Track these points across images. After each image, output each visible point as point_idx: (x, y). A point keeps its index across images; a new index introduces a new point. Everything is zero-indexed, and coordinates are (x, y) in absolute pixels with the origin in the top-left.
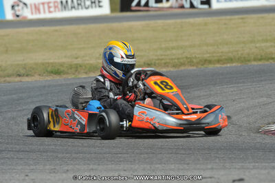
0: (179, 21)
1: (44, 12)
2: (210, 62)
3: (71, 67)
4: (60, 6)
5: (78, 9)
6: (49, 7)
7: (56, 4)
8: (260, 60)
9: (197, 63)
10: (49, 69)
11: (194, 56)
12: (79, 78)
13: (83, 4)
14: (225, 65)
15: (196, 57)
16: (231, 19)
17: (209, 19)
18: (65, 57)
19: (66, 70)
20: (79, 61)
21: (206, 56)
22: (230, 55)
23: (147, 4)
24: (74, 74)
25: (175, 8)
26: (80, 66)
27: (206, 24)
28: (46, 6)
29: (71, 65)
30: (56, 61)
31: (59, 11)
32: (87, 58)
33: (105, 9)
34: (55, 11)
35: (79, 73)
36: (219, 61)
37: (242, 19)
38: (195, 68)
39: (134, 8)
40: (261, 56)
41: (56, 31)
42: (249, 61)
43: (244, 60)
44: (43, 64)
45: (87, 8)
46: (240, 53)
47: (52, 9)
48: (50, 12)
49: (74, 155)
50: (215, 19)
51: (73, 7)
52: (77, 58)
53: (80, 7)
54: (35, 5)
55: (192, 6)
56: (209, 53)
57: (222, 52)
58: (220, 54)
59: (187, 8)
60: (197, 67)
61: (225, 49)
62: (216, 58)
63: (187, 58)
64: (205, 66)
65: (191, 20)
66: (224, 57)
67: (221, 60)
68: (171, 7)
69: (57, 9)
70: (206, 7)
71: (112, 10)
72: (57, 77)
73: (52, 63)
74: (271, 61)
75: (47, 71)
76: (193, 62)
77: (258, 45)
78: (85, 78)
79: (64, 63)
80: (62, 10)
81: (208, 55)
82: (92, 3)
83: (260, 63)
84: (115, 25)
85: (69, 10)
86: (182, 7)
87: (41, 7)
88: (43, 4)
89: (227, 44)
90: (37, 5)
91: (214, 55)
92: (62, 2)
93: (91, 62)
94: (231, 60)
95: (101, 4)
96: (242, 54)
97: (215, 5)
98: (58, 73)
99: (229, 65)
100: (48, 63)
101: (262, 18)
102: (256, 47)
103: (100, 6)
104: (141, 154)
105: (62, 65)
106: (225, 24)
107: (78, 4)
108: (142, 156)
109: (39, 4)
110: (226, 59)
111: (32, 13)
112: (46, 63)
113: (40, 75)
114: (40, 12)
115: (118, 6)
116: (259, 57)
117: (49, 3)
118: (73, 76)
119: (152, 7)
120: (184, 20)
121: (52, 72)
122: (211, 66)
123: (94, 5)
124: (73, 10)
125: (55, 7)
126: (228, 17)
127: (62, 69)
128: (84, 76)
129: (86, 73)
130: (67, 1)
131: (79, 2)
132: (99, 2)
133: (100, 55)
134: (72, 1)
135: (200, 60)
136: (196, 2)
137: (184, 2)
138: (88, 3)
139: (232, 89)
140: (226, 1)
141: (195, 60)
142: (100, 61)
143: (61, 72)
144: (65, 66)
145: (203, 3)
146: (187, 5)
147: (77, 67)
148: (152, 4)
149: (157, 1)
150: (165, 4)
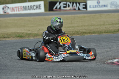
0: (73, 15)
1: (16, 11)
2: (86, 33)
3: (27, 34)
5: (31, 10)
6: (18, 9)
7: (21, 8)
8: (107, 33)
10: (17, 35)
11: (79, 30)
12: (30, 39)
14: (92, 35)
16: (95, 15)
17: (86, 15)
18: (24, 30)
20: (30, 32)
21: (84, 31)
22: (94, 30)
23: (60, 8)
24: (28, 37)
25: (72, 10)
26: (31, 34)
27: (84, 17)
28: (17, 8)
30: (21, 32)
31: (23, 10)
32: (34, 31)
33: (42, 10)
34: (21, 11)
35: (30, 37)
36: (89, 33)
37: (100, 15)
39: (54, 10)
41: (21, 19)
42: (102, 33)
43: (100, 33)
44: (15, 33)
45: (34, 9)
46: (98, 29)
47: (20, 10)
48: (19, 11)
49: (26, 72)
50: (89, 15)
51: (29, 9)
52: (29, 31)
53: (32, 9)
54: (12, 8)
55: (79, 9)
57: (91, 29)
60: (80, 35)
61: (92, 28)
62: (88, 31)
63: (76, 31)
64: (84, 35)
65: (78, 15)
66: (91, 31)
67: (90, 33)
68: (70, 10)
70: (85, 10)
71: (45, 10)
72: (20, 39)
73: (19, 33)
76: (78, 33)
77: (106, 26)
78: (32, 39)
79: (24, 33)
80: (24, 10)
81: (85, 30)
82: (37, 7)
83: (107, 34)
84: (46, 17)
85: (27, 10)
86: (75, 9)
87: (15, 9)
88: (16, 7)
89: (93, 26)
91: (88, 30)
92: (24, 7)
93: (35, 32)
94: (94, 32)
95: (40, 8)
96: (99, 30)
97: (89, 9)
98: (21, 37)
99: (94, 35)
100: (17, 33)
101: (109, 15)
102: (105, 27)
103: (40, 9)
105: (23, 33)
106: (93, 17)
107: (31, 8)
108: (55, 72)
109: (14, 7)
111: (11, 11)
113: (13, 37)
114: (14, 11)
115: (48, 9)
116: (107, 31)
117: (18, 7)
118: (28, 38)
120: (75, 15)
121: (19, 36)
122: (86, 35)
123: (37, 8)
125: (21, 9)
126: (94, 14)
127: (23, 35)
129: (33, 37)
130: (26, 7)
131: (31, 7)
132: (40, 7)
133: (39, 29)
134: (28, 6)
135: (82, 32)
136: (81, 8)
137: (76, 8)
138: (35, 7)
139: (94, 45)
140: (93, 7)
141: (79, 32)
142: (39, 32)
143: (22, 36)
144: (24, 34)
145: (83, 8)
146: (77, 9)
147: (29, 35)
148: (62, 8)
149: (64, 7)
150: (68, 8)
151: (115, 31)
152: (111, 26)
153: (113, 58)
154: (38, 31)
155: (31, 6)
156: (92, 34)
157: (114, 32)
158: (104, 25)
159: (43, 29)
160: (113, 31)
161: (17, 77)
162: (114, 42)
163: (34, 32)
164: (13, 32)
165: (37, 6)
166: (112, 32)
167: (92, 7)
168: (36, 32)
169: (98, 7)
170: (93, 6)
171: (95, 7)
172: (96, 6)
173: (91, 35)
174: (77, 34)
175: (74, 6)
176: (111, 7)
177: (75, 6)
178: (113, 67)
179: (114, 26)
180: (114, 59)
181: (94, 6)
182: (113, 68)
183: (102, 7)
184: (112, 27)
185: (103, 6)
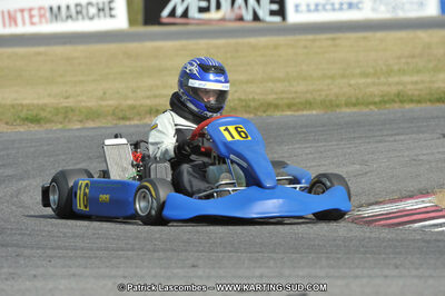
0: (232, 41)
1: (24, 23)
2: (277, 107)
3: (57, 111)
4: (48, 14)
5: (77, 19)
6: (31, 17)
7: (42, 12)
8: (354, 105)
9: (256, 109)
10: (23, 115)
11: (251, 97)
12: (69, 130)
13: (84, 12)
14: (300, 113)
15: (254, 100)
16: (314, 41)
17: (281, 39)
18: (49, 95)
19: (49, 116)
20: (70, 103)
21: (271, 98)
22: (309, 96)
23: (185, 14)
24: (61, 123)
25: (230, 21)
26: (72, 110)
27: (276, 47)
28: (26, 15)
29: (57, 109)
30: (35, 102)
31: (47, 22)
32: (84, 98)
33: (120, 20)
34: (41, 22)
35: (69, 122)
36: (290, 106)
37: (334, 39)
38: (252, 116)
39: (165, 20)
40: (358, 99)
41: (39, 54)
42: (338, 106)
43: (329, 104)
44: (13, 106)
45: (91, 18)
46: (324, 93)
47: (36, 20)
48: (32, 24)
49: (49, 252)
50: (290, 39)
51: (69, 17)
52: (67, 98)
53: (80, 17)
54: (9, 12)
55: (256, 17)
56: (276, 93)
57: (296, 92)
58: (294, 95)
59: (248, 22)
60: (255, 115)
61: (301, 87)
62: (286, 101)
63: (240, 100)
64: (269, 113)
65: (252, 40)
66: (298, 100)
67: (294, 105)
68: (223, 20)
69: (44, 20)
70: (277, 19)
71: (132, 21)
72: (34, 128)
73: (28, 106)
74: (372, 107)
75: (19, 117)
76: (249, 107)
77: (352, 82)
78: (78, 129)
79: (46, 105)
80: (51, 21)
81: (274, 96)
82: (99, 10)
83: (355, 110)
84: (133, 46)
85: (62, 20)
86: (241, 19)
87: (19, 16)
88: (22, 11)
89: (305, 79)
90: (12, 13)
91: (284, 95)
92: (51, 9)
93: (89, 104)
94: (309, 104)
95: (113, 13)
96: (327, 95)
97: (293, 17)
98: (36, 120)
99: (305, 113)
100: (22, 105)
101: (364, 38)
102: (350, 85)
103: (111, 16)
104: (154, 251)
105: (43, 108)
106: (305, 47)
107: (77, 13)
108: (156, 254)
109: (15, 11)
110: (301, 103)
111: (4, 25)
112: (18, 105)
113: (7, 123)
114: (16, 24)
115: (140, 17)
116: (354, 100)
117: (30, 10)
118: (60, 126)
119: (194, 19)
120: (241, 40)
121: (27, 119)
122: (278, 114)
123: (102, 14)
124: (70, 21)
125: (41, 16)
126: (310, 37)
127: (43, 114)
128: (79, 126)
129: (81, 121)
130: (59, 8)
131: (79, 8)
132: (111, 9)
133: (104, 93)
134: (68, 7)
135: (262, 104)
136: (263, 13)
137: (244, 12)
138: (93, 10)
139: (307, 151)
140: (309, 11)
141: (252, 104)
142: (104, 103)
143: (41, 119)
144: (48, 109)
145: (272, 13)
146: (249, 16)
147: (66, 112)
148: (194, 13)
149: (201, 10)
150: (213, 15)
151: (386, 99)
152: (369, 80)
153: (373, 200)
154: (102, 99)
155: (77, 5)
156: (298, 110)
157: (380, 102)
158: (343, 76)
159: (118, 92)
160: (377, 99)
161: (11, 270)
162: (380, 142)
163: (83, 104)
164: (9, 102)
165: (101, 6)
166: (375, 103)
167: (303, 8)
168: (92, 104)
169: (325, 9)
170: (308, 5)
171: (317, 10)
172: (320, 8)
173: (296, 114)
174: (247, 112)
175: (236, 5)
176: (374, 10)
177: (240, 8)
178: (373, 235)
179: (383, 80)
180: (377, 203)
181: (312, 7)
182: (369, 238)
183: (341, 9)
184: (374, 84)
185: (345, 6)
